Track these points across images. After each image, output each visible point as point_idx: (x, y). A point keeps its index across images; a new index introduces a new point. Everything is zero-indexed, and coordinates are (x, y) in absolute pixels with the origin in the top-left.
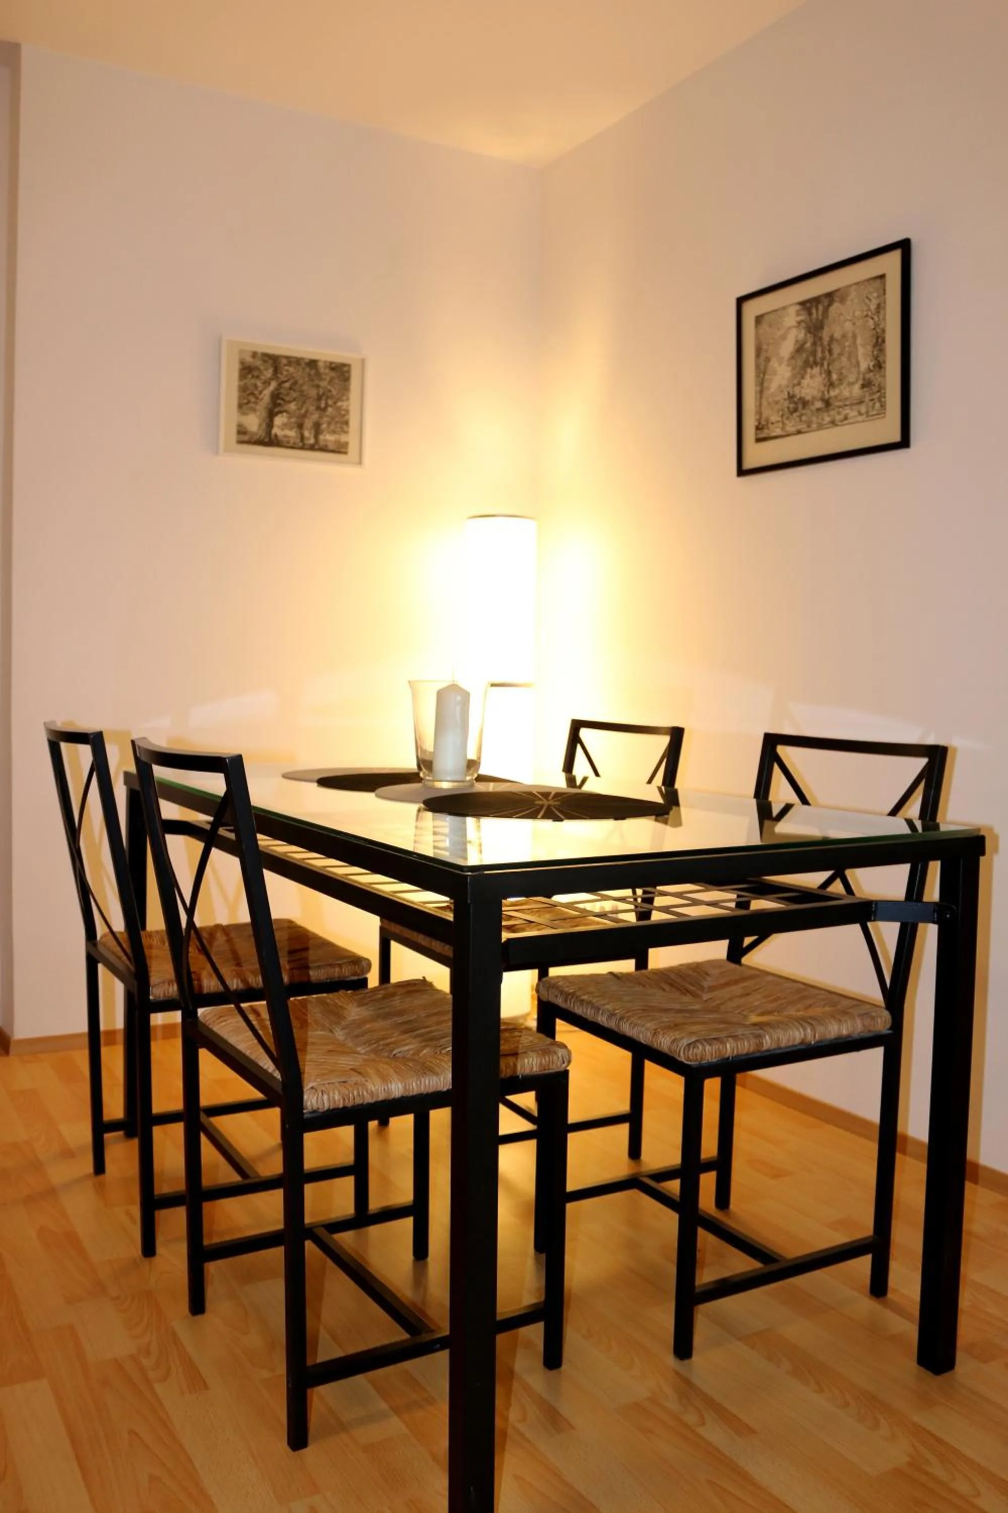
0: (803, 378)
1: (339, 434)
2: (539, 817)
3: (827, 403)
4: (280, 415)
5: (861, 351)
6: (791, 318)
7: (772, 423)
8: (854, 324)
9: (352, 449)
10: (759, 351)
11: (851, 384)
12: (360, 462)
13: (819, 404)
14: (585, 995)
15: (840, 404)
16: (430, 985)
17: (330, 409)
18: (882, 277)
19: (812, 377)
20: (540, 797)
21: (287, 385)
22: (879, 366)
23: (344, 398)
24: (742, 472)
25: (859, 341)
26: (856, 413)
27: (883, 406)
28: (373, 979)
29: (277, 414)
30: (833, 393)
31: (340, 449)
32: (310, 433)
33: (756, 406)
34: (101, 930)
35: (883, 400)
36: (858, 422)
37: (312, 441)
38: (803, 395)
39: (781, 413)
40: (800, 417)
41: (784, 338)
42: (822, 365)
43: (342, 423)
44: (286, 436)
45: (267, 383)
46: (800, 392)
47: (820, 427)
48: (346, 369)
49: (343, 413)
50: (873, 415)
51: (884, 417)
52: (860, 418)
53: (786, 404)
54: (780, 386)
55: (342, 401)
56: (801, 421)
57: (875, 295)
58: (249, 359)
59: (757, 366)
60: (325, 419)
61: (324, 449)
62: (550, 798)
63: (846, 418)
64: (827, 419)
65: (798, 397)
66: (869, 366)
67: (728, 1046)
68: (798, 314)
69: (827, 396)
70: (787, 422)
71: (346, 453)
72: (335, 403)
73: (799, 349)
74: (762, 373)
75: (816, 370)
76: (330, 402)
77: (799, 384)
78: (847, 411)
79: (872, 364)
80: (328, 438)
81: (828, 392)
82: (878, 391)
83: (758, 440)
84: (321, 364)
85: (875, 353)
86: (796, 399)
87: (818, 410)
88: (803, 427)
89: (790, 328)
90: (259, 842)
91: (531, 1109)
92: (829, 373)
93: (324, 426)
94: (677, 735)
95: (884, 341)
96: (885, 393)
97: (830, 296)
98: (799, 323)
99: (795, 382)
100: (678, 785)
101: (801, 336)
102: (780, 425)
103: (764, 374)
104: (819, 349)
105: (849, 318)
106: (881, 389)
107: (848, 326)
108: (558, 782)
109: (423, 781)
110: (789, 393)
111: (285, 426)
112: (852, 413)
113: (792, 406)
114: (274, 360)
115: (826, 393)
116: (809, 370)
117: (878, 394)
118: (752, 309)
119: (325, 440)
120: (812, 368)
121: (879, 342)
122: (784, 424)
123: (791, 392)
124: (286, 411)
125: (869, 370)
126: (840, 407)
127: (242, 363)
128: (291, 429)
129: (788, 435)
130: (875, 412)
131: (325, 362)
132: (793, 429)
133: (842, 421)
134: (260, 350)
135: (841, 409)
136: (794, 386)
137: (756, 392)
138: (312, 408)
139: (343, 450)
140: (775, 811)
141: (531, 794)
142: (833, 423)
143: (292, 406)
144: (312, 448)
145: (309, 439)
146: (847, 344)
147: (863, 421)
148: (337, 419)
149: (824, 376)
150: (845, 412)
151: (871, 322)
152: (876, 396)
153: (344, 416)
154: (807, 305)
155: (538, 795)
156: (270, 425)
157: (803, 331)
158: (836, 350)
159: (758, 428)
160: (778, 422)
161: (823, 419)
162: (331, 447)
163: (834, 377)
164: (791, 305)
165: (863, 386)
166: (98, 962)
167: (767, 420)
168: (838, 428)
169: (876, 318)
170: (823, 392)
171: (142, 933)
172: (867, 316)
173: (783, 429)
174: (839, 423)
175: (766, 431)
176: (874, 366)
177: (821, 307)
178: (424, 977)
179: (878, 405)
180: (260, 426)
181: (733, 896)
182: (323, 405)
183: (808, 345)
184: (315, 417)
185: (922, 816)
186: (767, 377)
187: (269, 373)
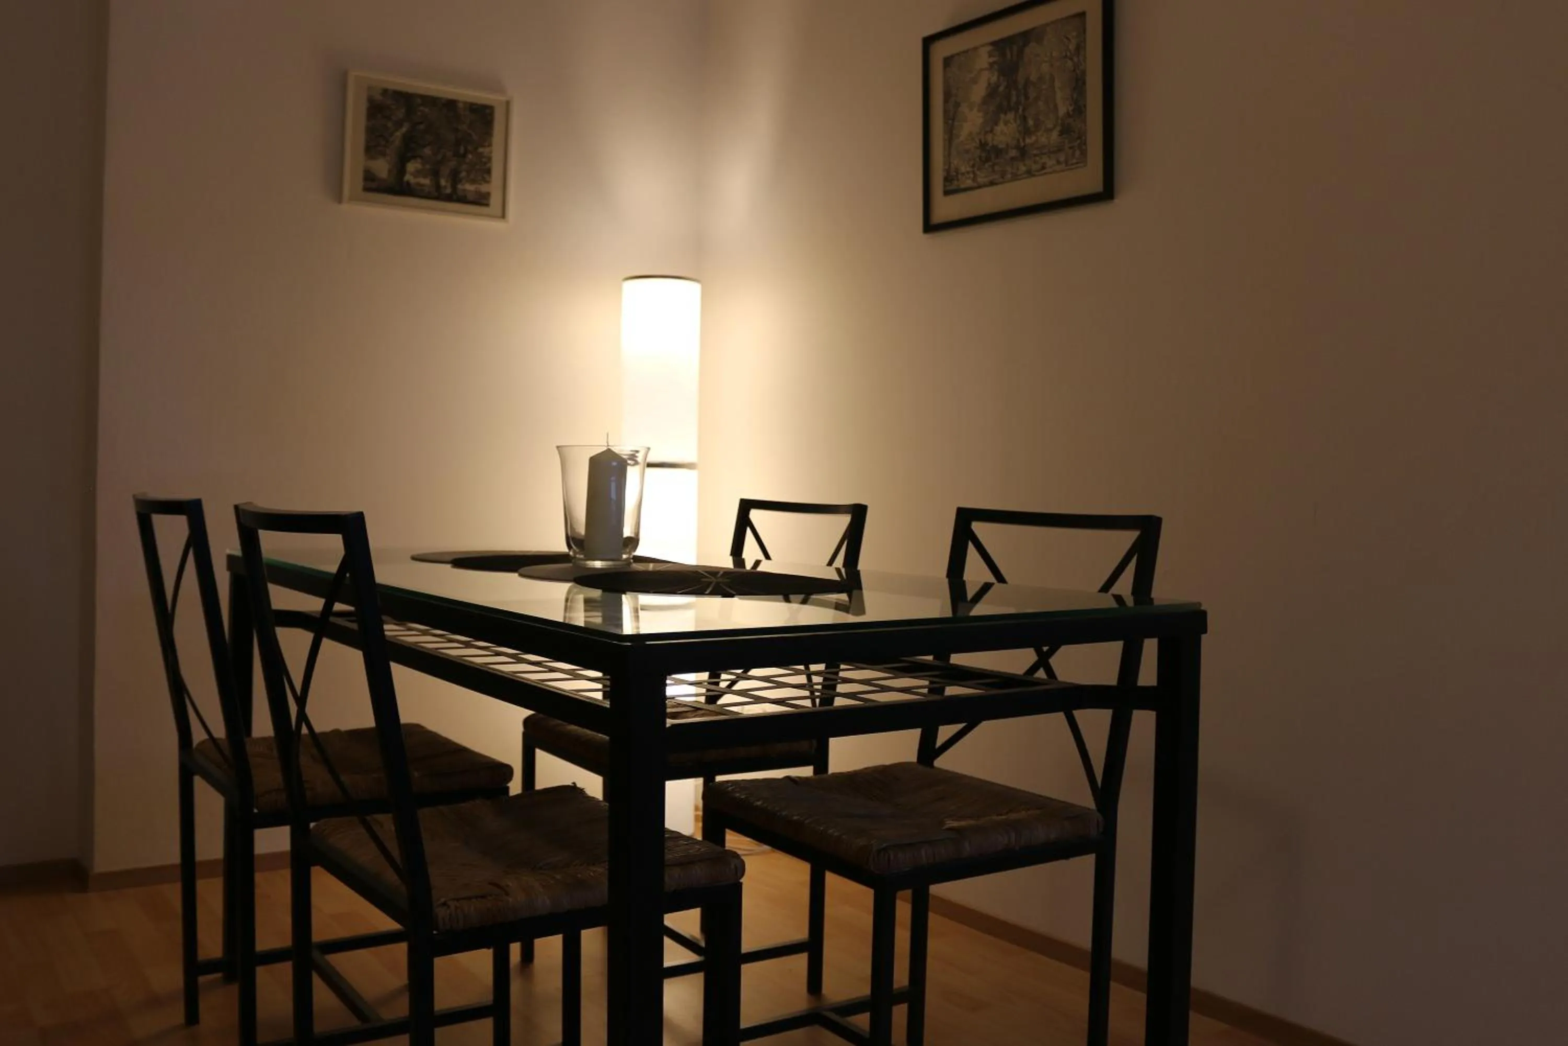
0: (996, 124)
1: (480, 184)
2: (707, 593)
3: (1023, 152)
4: (412, 161)
5: (1059, 95)
6: (983, 60)
7: (963, 174)
8: (1052, 66)
9: (495, 200)
10: (947, 95)
11: (1049, 131)
12: (503, 216)
13: (1013, 153)
14: (758, 800)
15: (1035, 152)
16: (581, 791)
17: (470, 156)
18: (1082, 15)
19: (1006, 123)
20: (708, 575)
21: (422, 127)
22: (1079, 110)
23: (487, 144)
24: (929, 227)
25: (1057, 84)
26: (1054, 162)
27: (1084, 153)
28: (515, 787)
29: (409, 161)
30: (1028, 141)
31: (481, 200)
32: (447, 182)
33: (944, 156)
34: (198, 735)
35: (1084, 147)
36: (1055, 172)
37: (448, 191)
38: (995, 143)
39: (971, 163)
40: (993, 166)
41: (974, 81)
42: (1017, 111)
43: (485, 172)
44: (419, 184)
45: (399, 124)
46: (993, 140)
47: (1016, 177)
48: (488, 111)
49: (484, 160)
50: (1072, 164)
51: (1085, 166)
52: (1058, 168)
53: (978, 152)
54: (971, 134)
55: (483, 146)
56: (994, 171)
57: (1074, 34)
58: (378, 97)
59: (946, 112)
60: (464, 167)
61: (463, 199)
62: (719, 575)
63: (1043, 168)
64: (1023, 169)
65: (990, 144)
66: (1068, 110)
67: (923, 852)
68: (990, 56)
69: (1022, 144)
70: (978, 173)
71: (487, 205)
72: (476, 149)
73: (992, 92)
74: (951, 118)
75: (1011, 116)
76: (470, 148)
77: (991, 131)
78: (1045, 159)
79: (1071, 108)
80: (469, 187)
81: (1024, 140)
82: (1079, 138)
83: (947, 193)
84: (461, 105)
85: (1075, 96)
86: (988, 148)
87: (1013, 159)
88: (996, 177)
89: (982, 70)
90: (386, 633)
91: (695, 938)
92: (1024, 119)
93: (463, 174)
94: (858, 513)
95: (1084, 83)
96: (1085, 140)
97: (1026, 37)
98: (991, 65)
99: (988, 129)
100: (861, 566)
101: (994, 79)
102: (972, 176)
103: (953, 120)
104: (1014, 93)
105: (1046, 59)
106: (1081, 138)
107: (1045, 68)
108: (727, 563)
109: (573, 561)
110: (980, 141)
111: (417, 173)
112: (1050, 163)
113: (984, 155)
114: (406, 99)
115: (1021, 140)
116: (1002, 116)
117: (1079, 141)
118: (941, 50)
119: (464, 190)
120: (1006, 114)
121: (1078, 84)
122: (974, 173)
123: (983, 141)
124: (421, 157)
125: (1068, 115)
126: (1035, 155)
127: (371, 100)
128: (425, 177)
129: (979, 187)
130: (1075, 161)
131: (465, 103)
132: (986, 180)
133: (1038, 171)
134: (392, 87)
135: (1037, 158)
136: (986, 133)
137: (944, 140)
138: (449, 154)
139: (485, 202)
140: (970, 594)
141: (697, 572)
142: (1030, 173)
143: (427, 151)
144: (449, 198)
145: (445, 187)
146: (1044, 87)
147: (1063, 171)
148: (478, 167)
149: (1018, 122)
150: (1043, 161)
151: (1070, 64)
152: (1076, 144)
153: (485, 163)
154: (999, 45)
155: (706, 574)
156: (402, 171)
157: (996, 74)
158: (1032, 94)
159: (947, 179)
160: (968, 173)
161: (1018, 169)
162: (470, 197)
163: (1031, 122)
164: (983, 46)
165: (1061, 133)
166: (193, 774)
167: (957, 171)
168: (1034, 179)
169: (1076, 59)
170: (1018, 140)
171: (247, 740)
172: (1066, 56)
173: (974, 180)
174: (1037, 173)
175: (955, 182)
176: (1073, 110)
177: (1015, 48)
178: (574, 783)
179: (1078, 153)
180: (390, 171)
181: (926, 683)
182: (462, 150)
183: (1001, 89)
184: (453, 164)
185: (1135, 592)
186: (956, 123)
187: (400, 113)
